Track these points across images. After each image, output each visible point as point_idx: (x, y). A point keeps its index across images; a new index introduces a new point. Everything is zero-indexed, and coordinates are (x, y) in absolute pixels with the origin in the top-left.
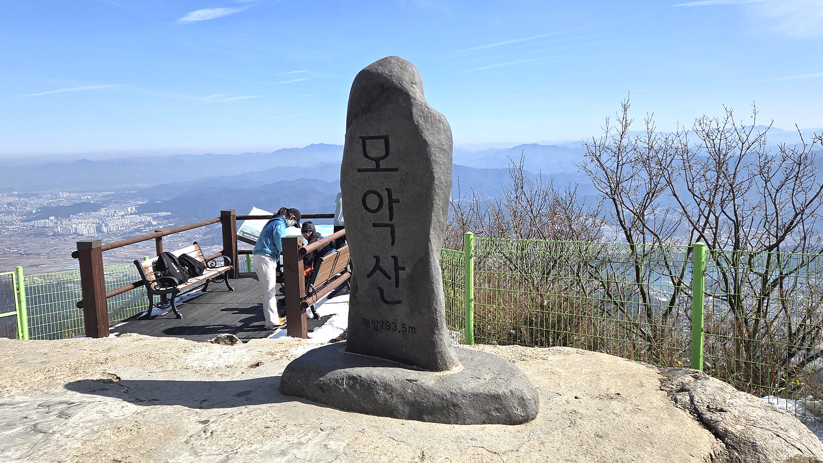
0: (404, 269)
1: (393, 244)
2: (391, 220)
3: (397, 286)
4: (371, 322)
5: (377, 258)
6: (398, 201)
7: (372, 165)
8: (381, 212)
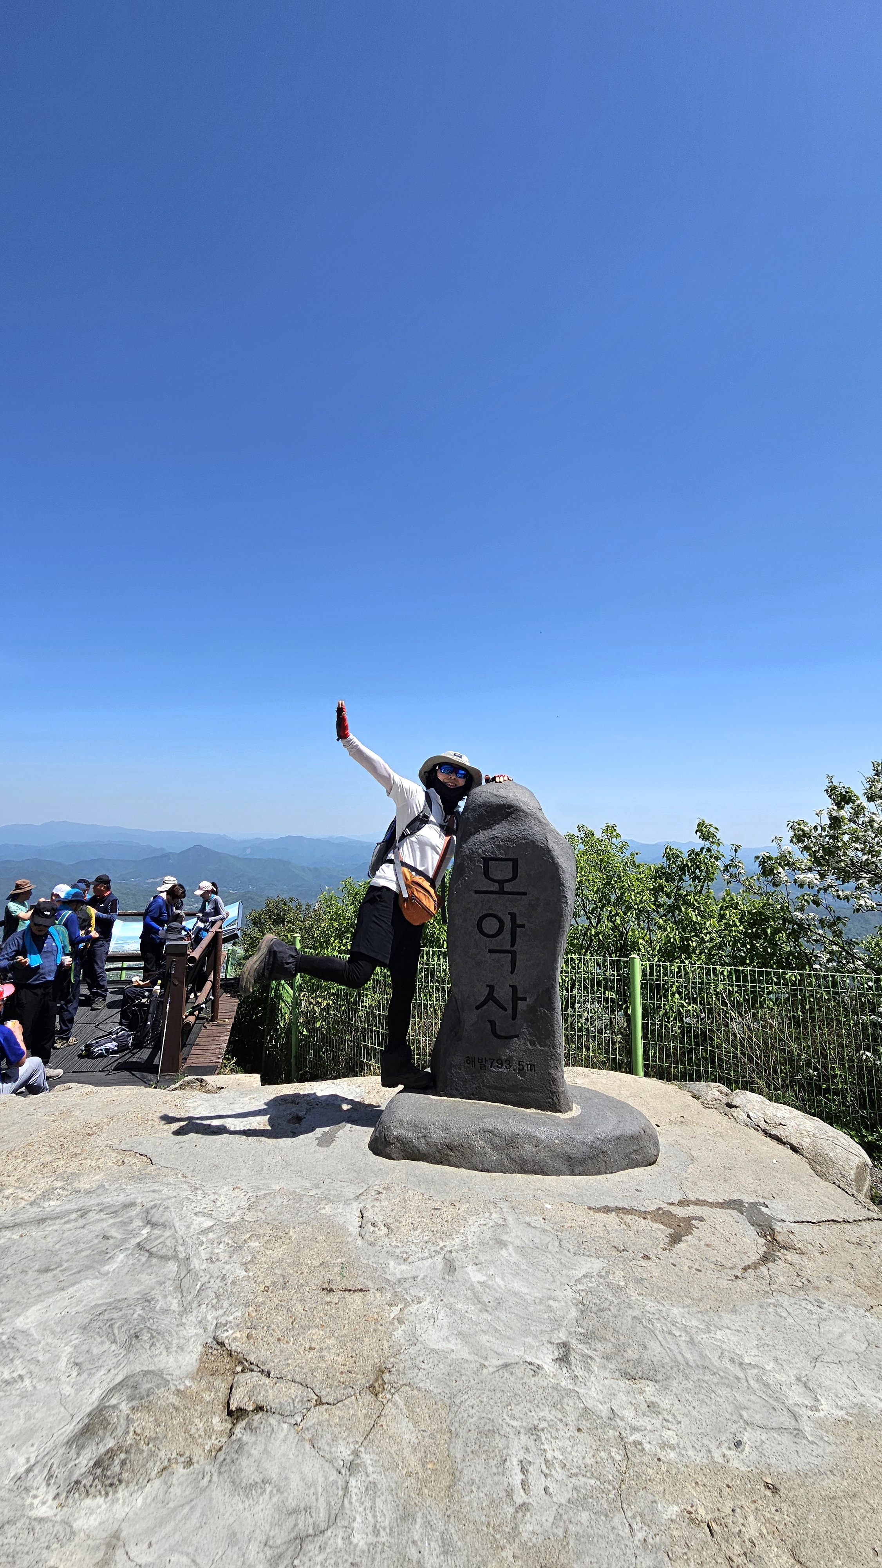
0: (525, 999)
1: (512, 972)
2: (513, 945)
3: (514, 1017)
4: (476, 1060)
5: (491, 988)
6: (523, 926)
7: (495, 887)
8: (500, 937)
